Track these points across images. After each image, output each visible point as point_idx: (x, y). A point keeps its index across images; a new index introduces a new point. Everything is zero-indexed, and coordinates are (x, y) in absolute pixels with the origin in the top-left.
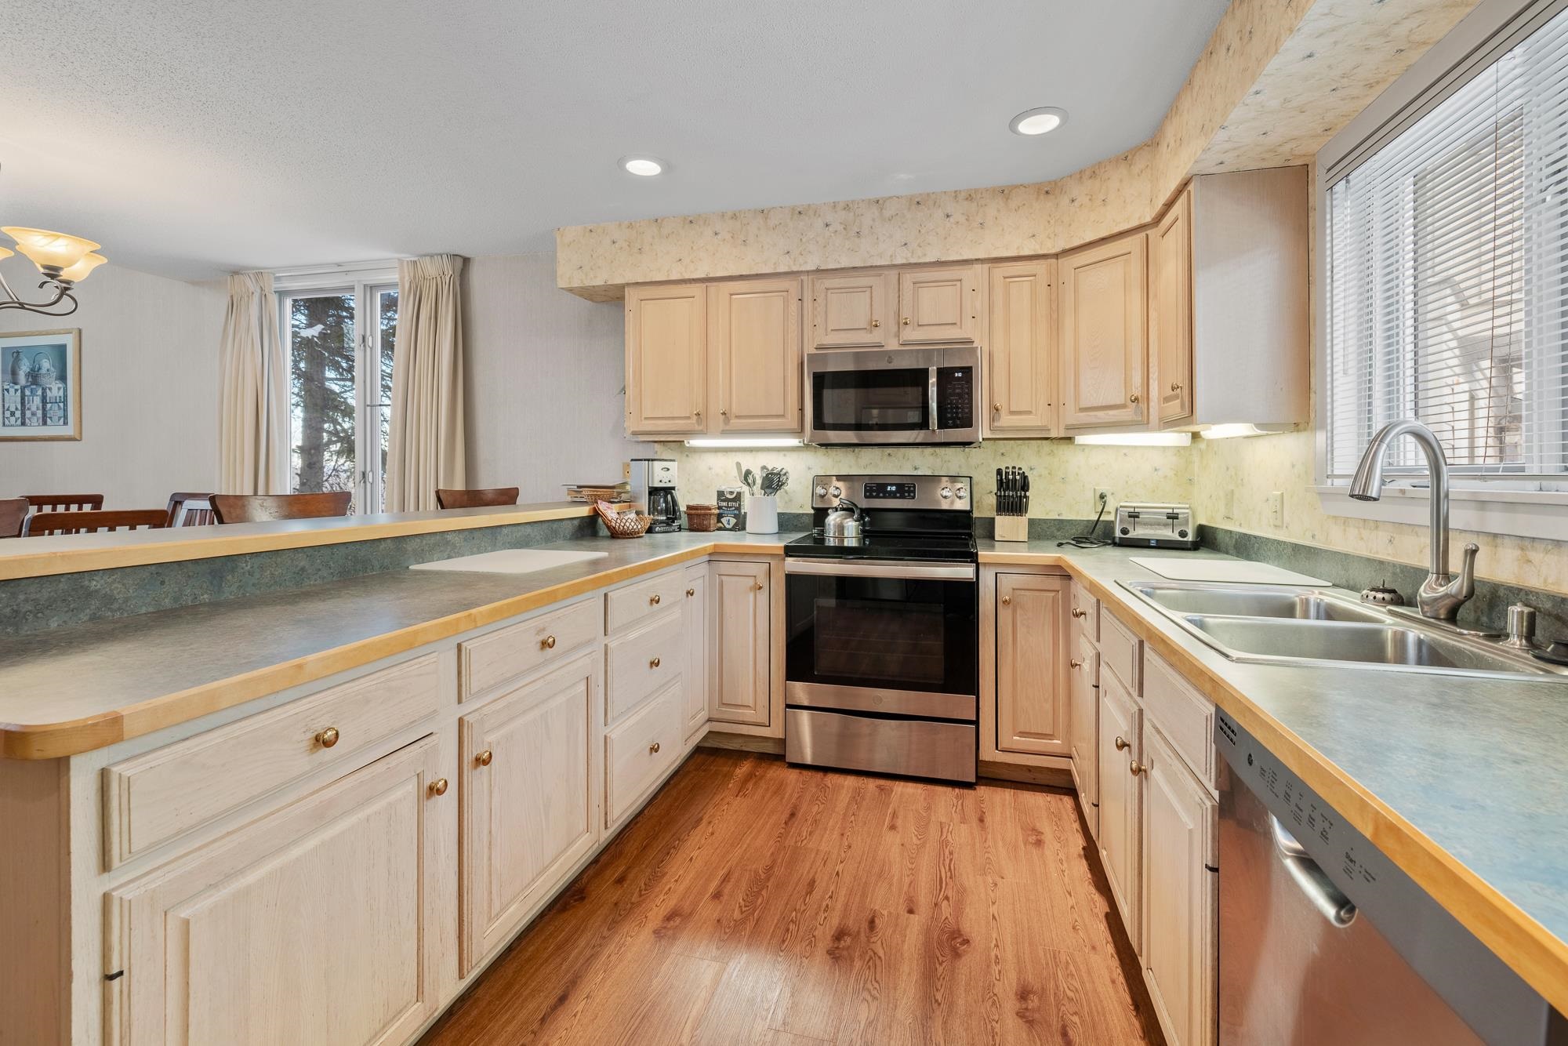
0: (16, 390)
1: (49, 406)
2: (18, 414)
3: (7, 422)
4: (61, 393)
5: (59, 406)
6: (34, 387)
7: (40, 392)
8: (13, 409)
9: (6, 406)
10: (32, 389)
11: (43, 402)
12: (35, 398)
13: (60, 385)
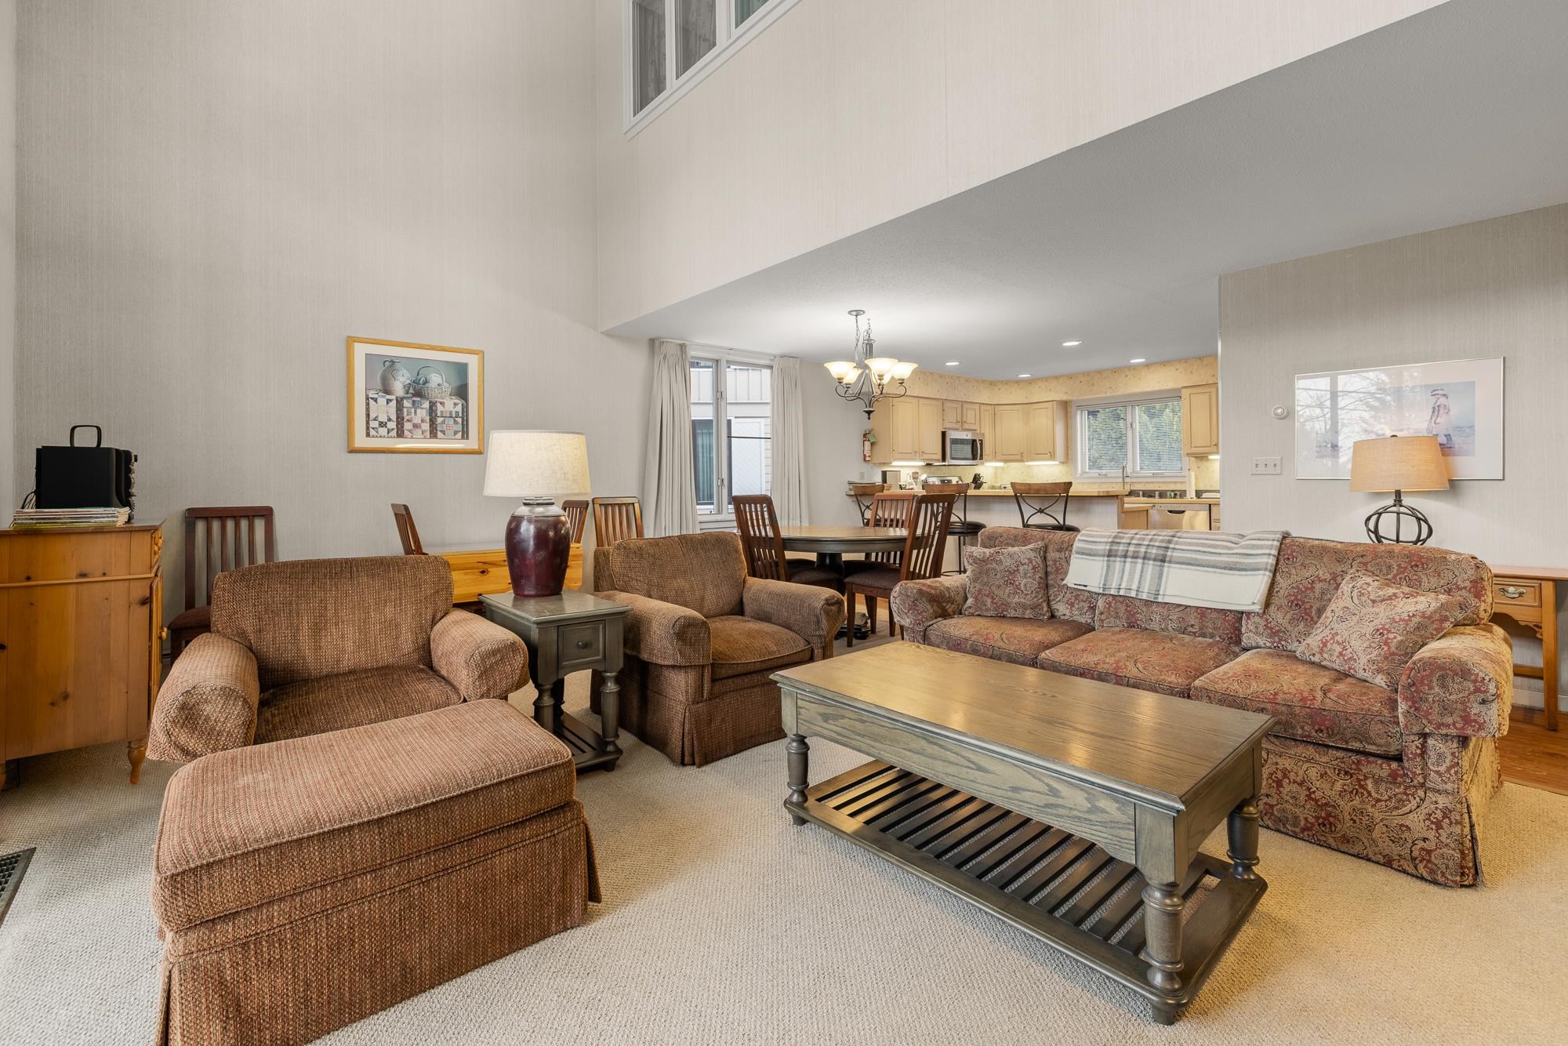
0: (388, 401)
1: (440, 420)
2: (392, 425)
3: (372, 432)
4: (459, 408)
5: (455, 421)
6: (419, 399)
7: (426, 405)
8: (383, 418)
9: (372, 416)
10: (414, 402)
11: (430, 415)
12: (418, 411)
13: (457, 401)
